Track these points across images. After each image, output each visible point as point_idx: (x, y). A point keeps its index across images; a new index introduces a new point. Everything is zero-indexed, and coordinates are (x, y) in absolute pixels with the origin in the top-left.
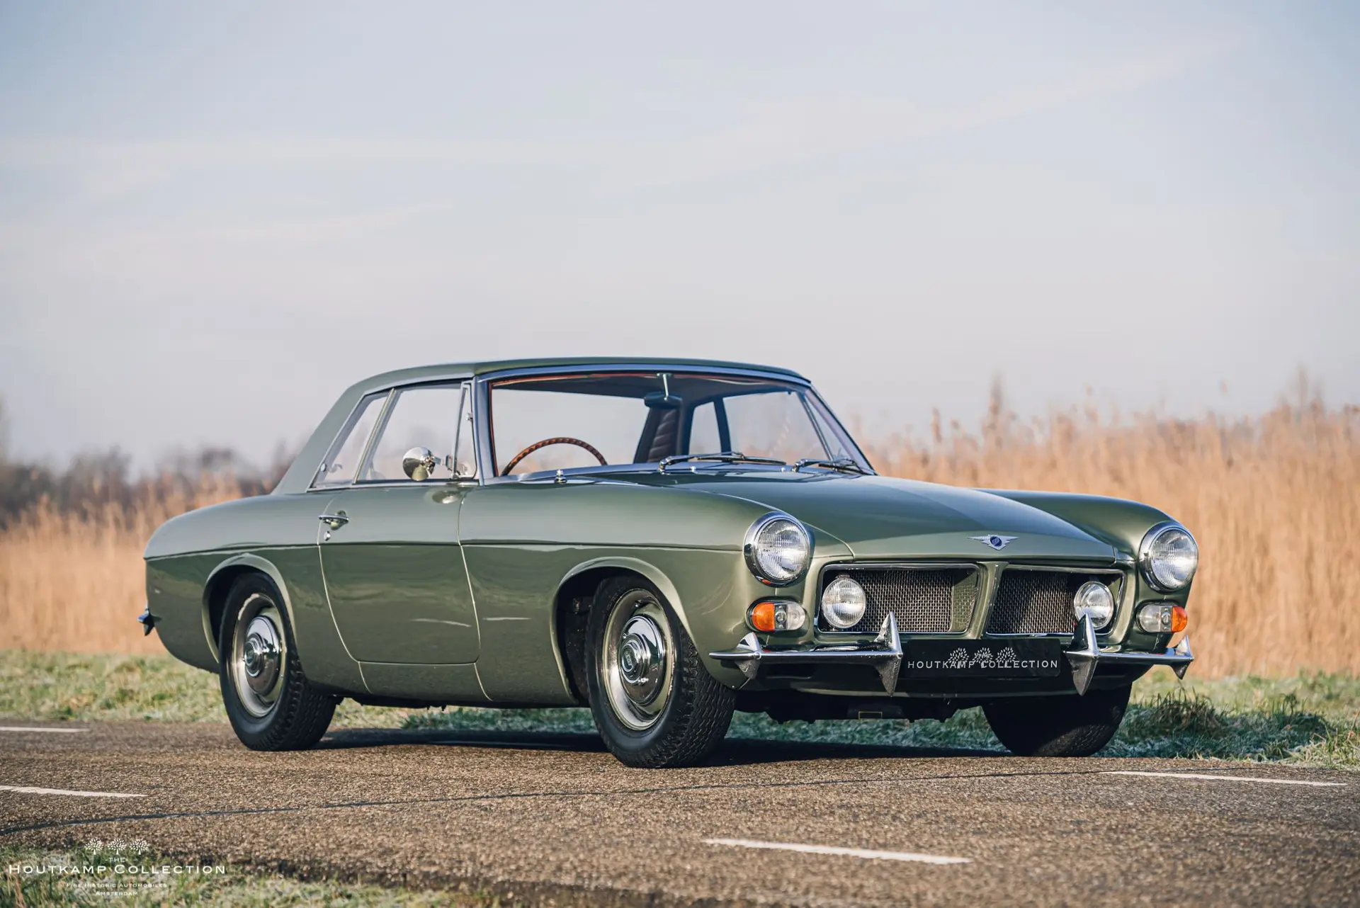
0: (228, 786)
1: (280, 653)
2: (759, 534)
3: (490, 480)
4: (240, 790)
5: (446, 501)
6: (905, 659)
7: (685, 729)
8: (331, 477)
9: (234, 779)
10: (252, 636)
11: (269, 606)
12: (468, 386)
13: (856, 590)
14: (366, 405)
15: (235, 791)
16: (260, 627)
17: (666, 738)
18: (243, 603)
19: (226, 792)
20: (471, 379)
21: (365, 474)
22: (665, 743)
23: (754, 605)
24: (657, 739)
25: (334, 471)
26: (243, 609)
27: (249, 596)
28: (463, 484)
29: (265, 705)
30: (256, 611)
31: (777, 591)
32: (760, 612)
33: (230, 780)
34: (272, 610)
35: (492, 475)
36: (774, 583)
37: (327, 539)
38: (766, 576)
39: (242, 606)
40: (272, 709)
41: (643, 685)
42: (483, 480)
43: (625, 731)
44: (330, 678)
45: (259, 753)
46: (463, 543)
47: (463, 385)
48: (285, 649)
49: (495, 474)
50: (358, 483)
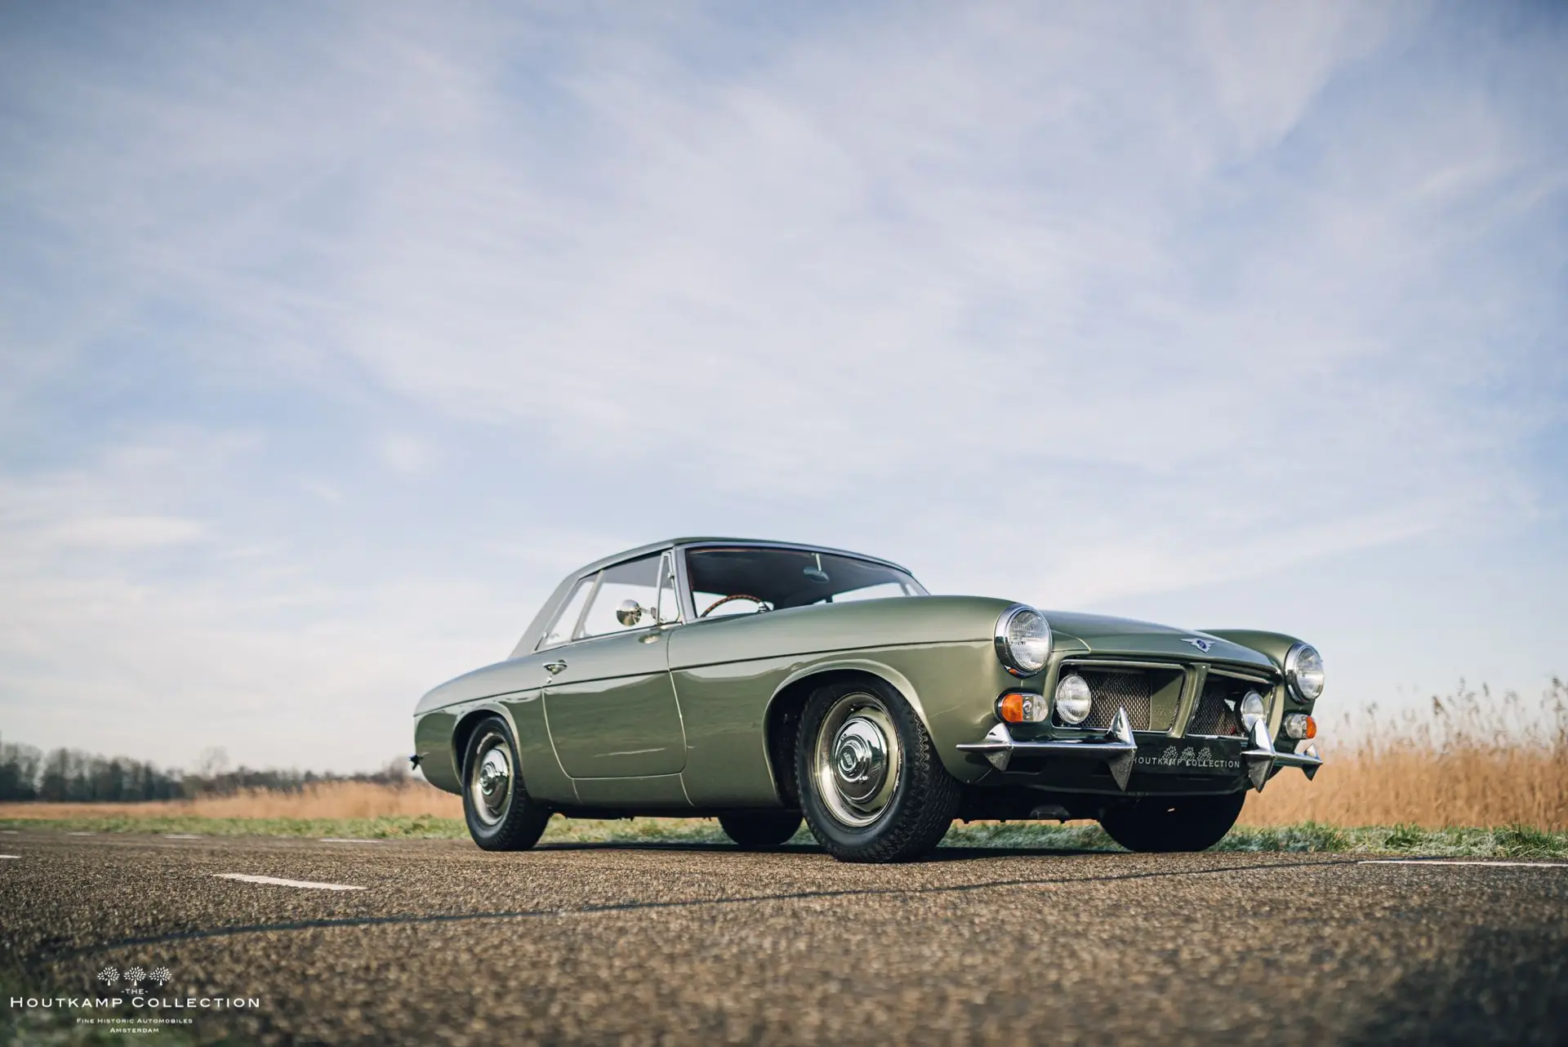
0: (461, 879)
1: (508, 776)
2: (1009, 623)
3: (691, 619)
4: (473, 883)
5: (648, 641)
6: (1138, 753)
7: (915, 823)
8: (550, 641)
9: (469, 871)
10: (488, 764)
11: (500, 742)
12: (668, 555)
13: (1083, 688)
14: (581, 585)
15: (468, 884)
16: (494, 757)
17: (893, 833)
18: (481, 740)
19: (459, 885)
20: (671, 548)
21: (579, 634)
22: (892, 837)
23: (1002, 696)
24: (882, 834)
25: (553, 637)
26: (481, 745)
27: (486, 735)
28: (664, 627)
29: (495, 816)
30: (492, 745)
31: (1022, 684)
32: (1009, 703)
33: (465, 872)
34: (503, 745)
35: (694, 616)
36: (1021, 673)
37: (550, 682)
38: (1015, 665)
39: (480, 743)
40: (499, 822)
41: (864, 782)
42: (686, 621)
43: (841, 828)
44: (545, 794)
45: (491, 853)
46: (671, 670)
47: (664, 554)
48: (512, 774)
49: (696, 616)
50: (573, 641)
